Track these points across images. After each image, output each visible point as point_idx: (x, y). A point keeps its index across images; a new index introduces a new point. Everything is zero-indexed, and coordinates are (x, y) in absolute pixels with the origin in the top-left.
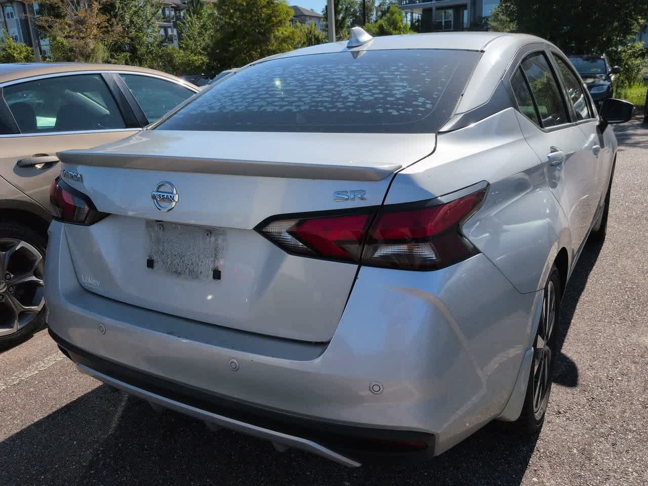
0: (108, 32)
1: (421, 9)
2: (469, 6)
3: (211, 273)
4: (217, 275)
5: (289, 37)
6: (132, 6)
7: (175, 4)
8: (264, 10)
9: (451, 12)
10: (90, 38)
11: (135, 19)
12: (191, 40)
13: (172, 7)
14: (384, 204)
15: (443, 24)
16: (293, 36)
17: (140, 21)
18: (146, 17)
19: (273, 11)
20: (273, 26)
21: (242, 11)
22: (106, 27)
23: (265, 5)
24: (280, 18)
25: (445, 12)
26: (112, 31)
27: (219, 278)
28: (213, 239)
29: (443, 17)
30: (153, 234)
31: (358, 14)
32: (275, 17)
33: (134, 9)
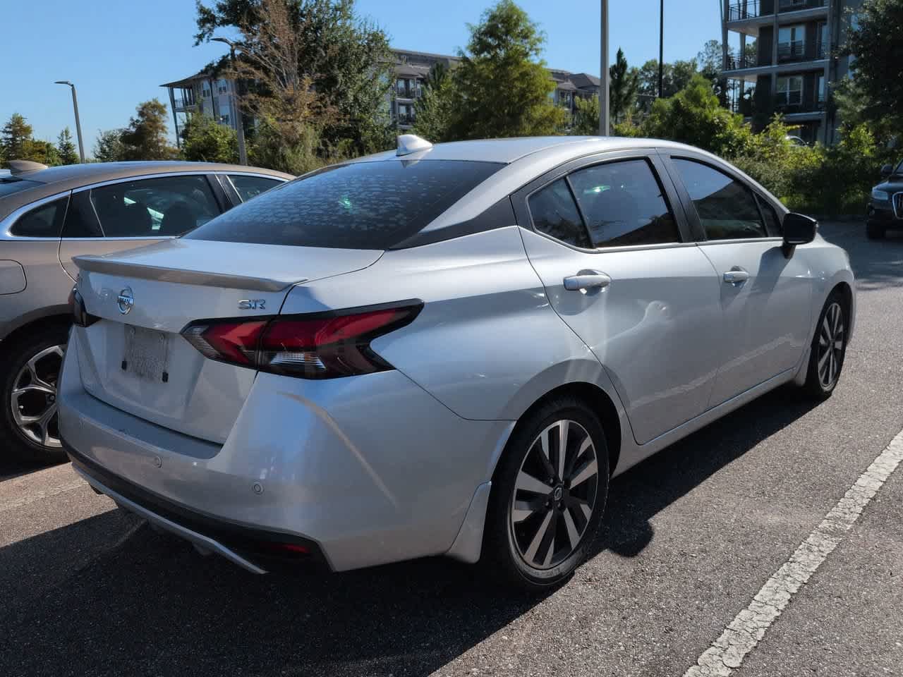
0: (319, 114)
1: (755, 76)
2: (827, 71)
3: (161, 375)
4: (165, 377)
5: (546, 119)
6: (357, 80)
7: (421, 74)
8: (517, 84)
9: (800, 79)
10: (298, 121)
11: (360, 96)
12: (427, 122)
13: (418, 79)
14: (281, 313)
15: (788, 96)
16: (552, 117)
17: (366, 99)
18: (375, 94)
19: (528, 85)
20: (526, 104)
21: (488, 87)
22: (320, 107)
23: (518, 77)
24: (535, 95)
25: (791, 81)
26: (325, 112)
27: (166, 380)
29: (788, 88)
31: (672, 83)
32: (531, 92)
33: (361, 84)
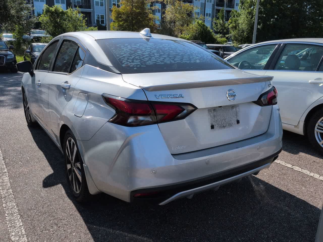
3: (236, 122)
27: (239, 123)
28: (235, 109)
30: (212, 114)
